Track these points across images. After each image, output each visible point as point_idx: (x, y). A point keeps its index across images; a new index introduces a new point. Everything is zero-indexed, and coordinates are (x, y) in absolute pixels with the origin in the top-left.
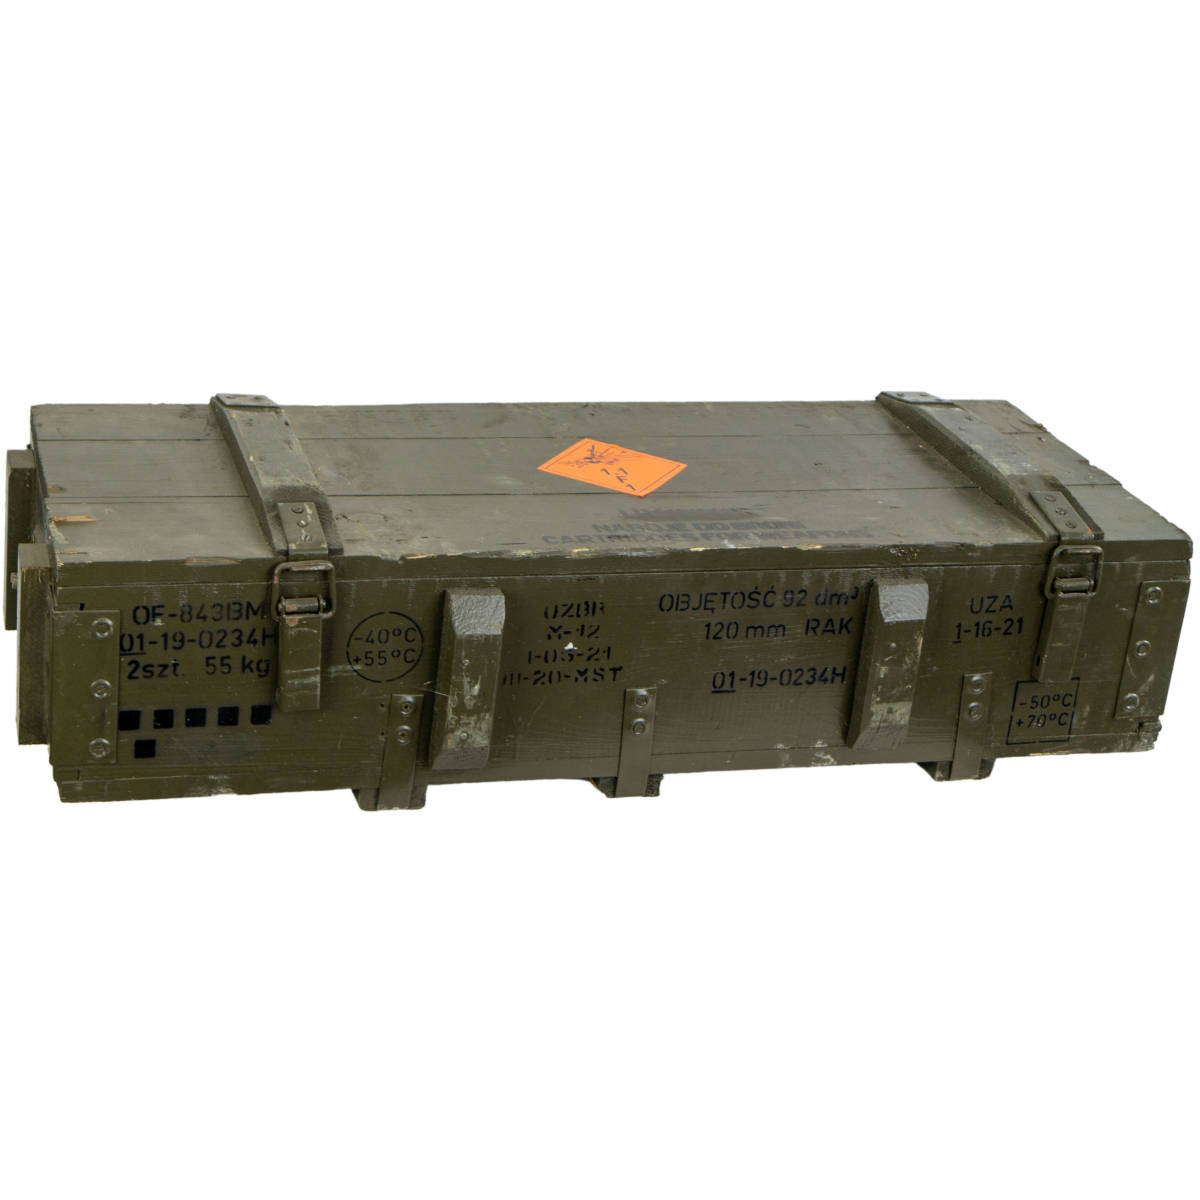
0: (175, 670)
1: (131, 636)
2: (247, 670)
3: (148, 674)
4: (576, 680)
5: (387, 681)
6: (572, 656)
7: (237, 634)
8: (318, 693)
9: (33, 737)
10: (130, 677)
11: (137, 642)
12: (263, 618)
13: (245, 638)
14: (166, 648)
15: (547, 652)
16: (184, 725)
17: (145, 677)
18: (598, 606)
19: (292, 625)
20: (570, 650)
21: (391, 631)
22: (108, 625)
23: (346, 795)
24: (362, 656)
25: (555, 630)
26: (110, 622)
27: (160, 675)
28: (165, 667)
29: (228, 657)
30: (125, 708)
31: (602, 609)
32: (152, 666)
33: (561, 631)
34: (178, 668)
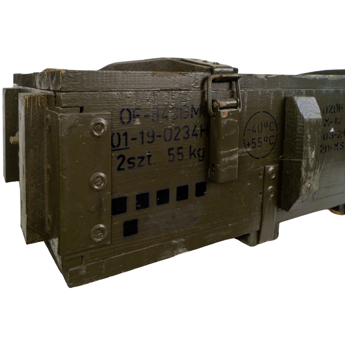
0: (149, 160)
1: (118, 134)
2: (193, 156)
3: (131, 165)
4: (334, 149)
5: (263, 157)
6: (332, 135)
7: (186, 129)
8: (237, 167)
9: (38, 236)
10: (119, 169)
11: (123, 138)
12: (200, 117)
13: (191, 133)
14: (143, 143)
15: (324, 135)
16: (156, 204)
17: (129, 168)
18: (341, 106)
19: (224, 116)
20: (332, 132)
21: (263, 124)
22: (102, 125)
23: (233, 243)
24: (250, 142)
25: (327, 121)
26: (103, 121)
27: (139, 166)
28: (143, 158)
29: (181, 148)
30: (116, 196)
31: (342, 108)
32: (134, 158)
33: (329, 122)
34: (151, 158)
